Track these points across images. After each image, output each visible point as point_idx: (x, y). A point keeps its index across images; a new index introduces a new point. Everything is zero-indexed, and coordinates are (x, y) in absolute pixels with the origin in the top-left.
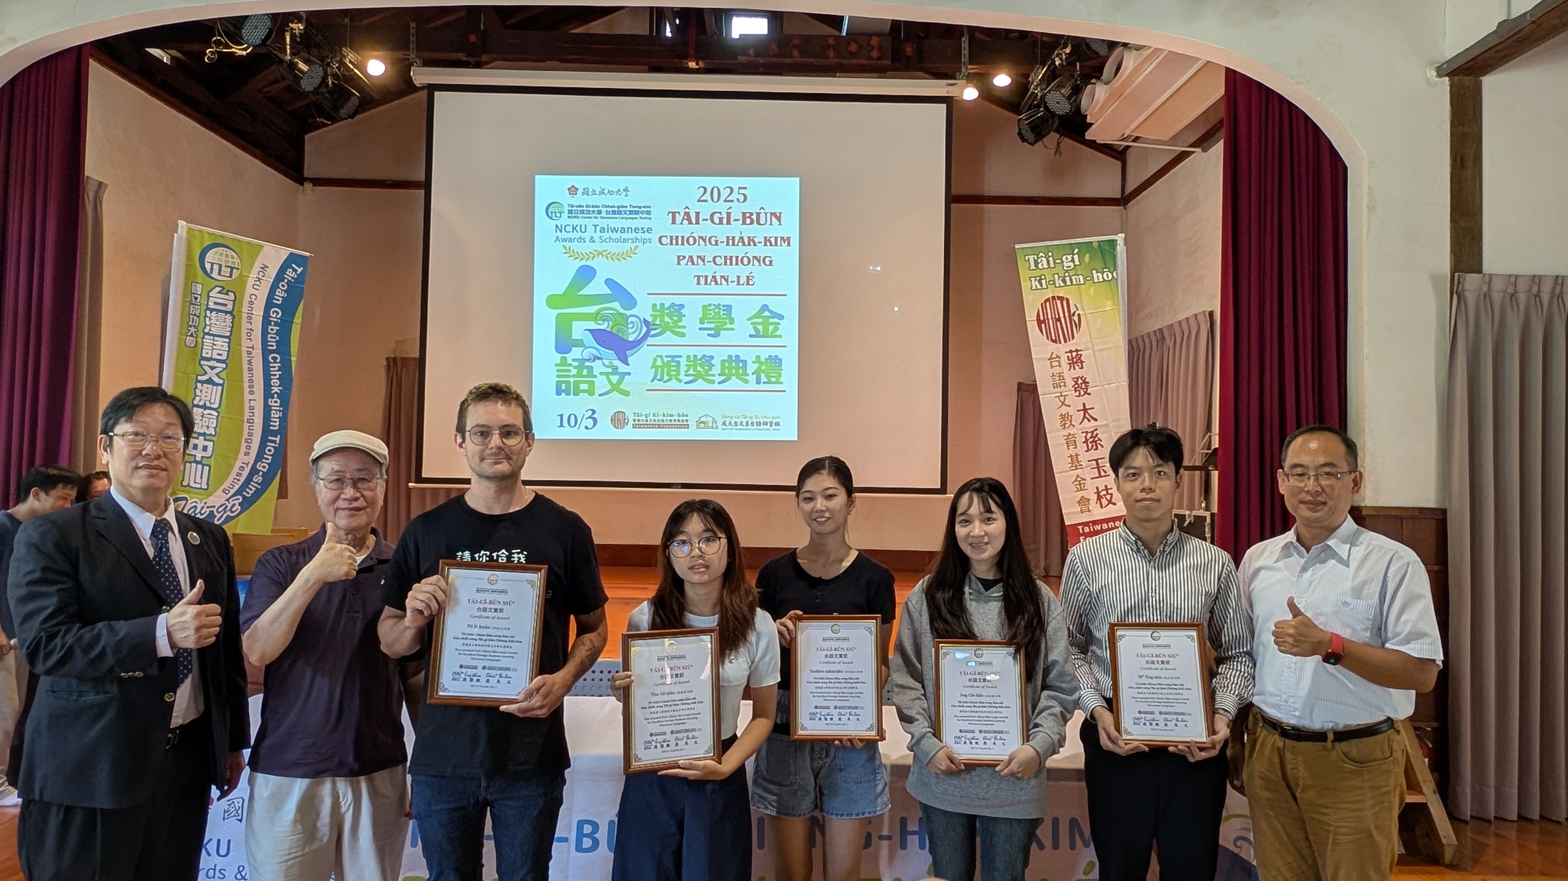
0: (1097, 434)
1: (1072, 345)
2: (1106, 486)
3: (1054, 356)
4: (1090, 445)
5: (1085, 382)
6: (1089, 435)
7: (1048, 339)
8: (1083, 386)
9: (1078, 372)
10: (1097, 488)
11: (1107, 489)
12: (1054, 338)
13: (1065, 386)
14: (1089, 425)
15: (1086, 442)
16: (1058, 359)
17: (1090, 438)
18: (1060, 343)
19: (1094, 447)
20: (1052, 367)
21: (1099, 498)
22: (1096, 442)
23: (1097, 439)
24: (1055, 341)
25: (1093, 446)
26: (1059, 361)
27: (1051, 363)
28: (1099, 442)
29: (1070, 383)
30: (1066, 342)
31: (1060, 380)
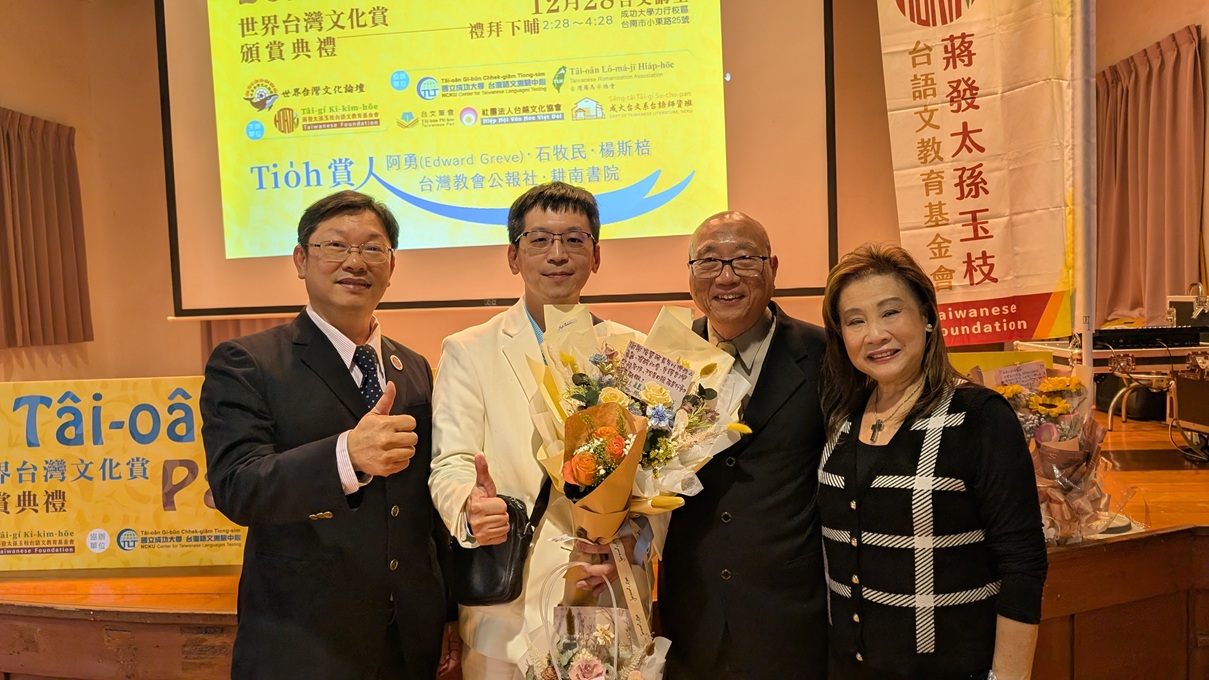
0: (980, 173)
1: (956, 28)
2: (984, 253)
3: (921, 46)
4: (966, 190)
5: (972, 88)
6: (967, 174)
7: (912, 19)
8: (968, 94)
9: (961, 72)
10: (969, 255)
11: (984, 256)
12: (923, 17)
13: (934, 95)
14: (968, 159)
15: (960, 184)
16: (927, 52)
17: (968, 178)
18: (935, 24)
19: (973, 193)
20: (914, 65)
21: (970, 270)
22: (976, 185)
23: (979, 180)
24: (925, 23)
25: (971, 190)
26: (928, 55)
27: (914, 58)
28: (982, 185)
29: (944, 89)
30: (944, 22)
31: (926, 85)
